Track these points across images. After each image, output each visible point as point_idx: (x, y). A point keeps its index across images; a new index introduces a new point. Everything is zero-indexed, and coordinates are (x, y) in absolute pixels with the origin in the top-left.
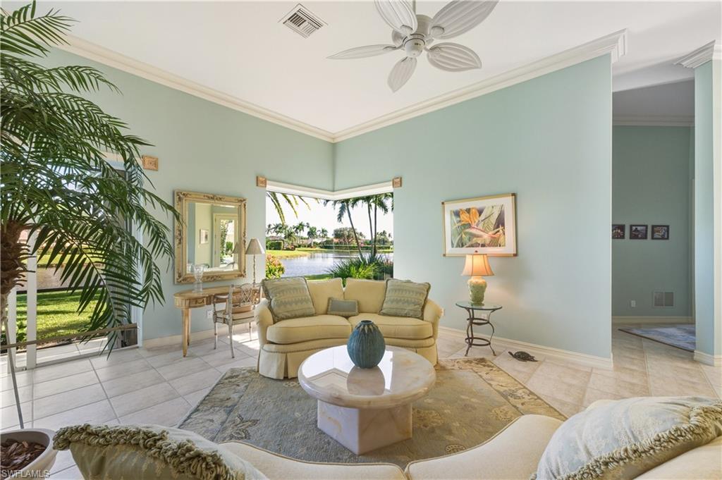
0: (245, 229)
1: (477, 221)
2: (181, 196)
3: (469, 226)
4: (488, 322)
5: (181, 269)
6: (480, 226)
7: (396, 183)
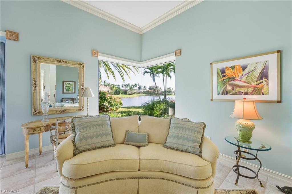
0: (83, 82)
1: (240, 75)
2: (36, 59)
3: (234, 79)
4: (256, 158)
5: (36, 106)
6: (244, 79)
7: (177, 53)
